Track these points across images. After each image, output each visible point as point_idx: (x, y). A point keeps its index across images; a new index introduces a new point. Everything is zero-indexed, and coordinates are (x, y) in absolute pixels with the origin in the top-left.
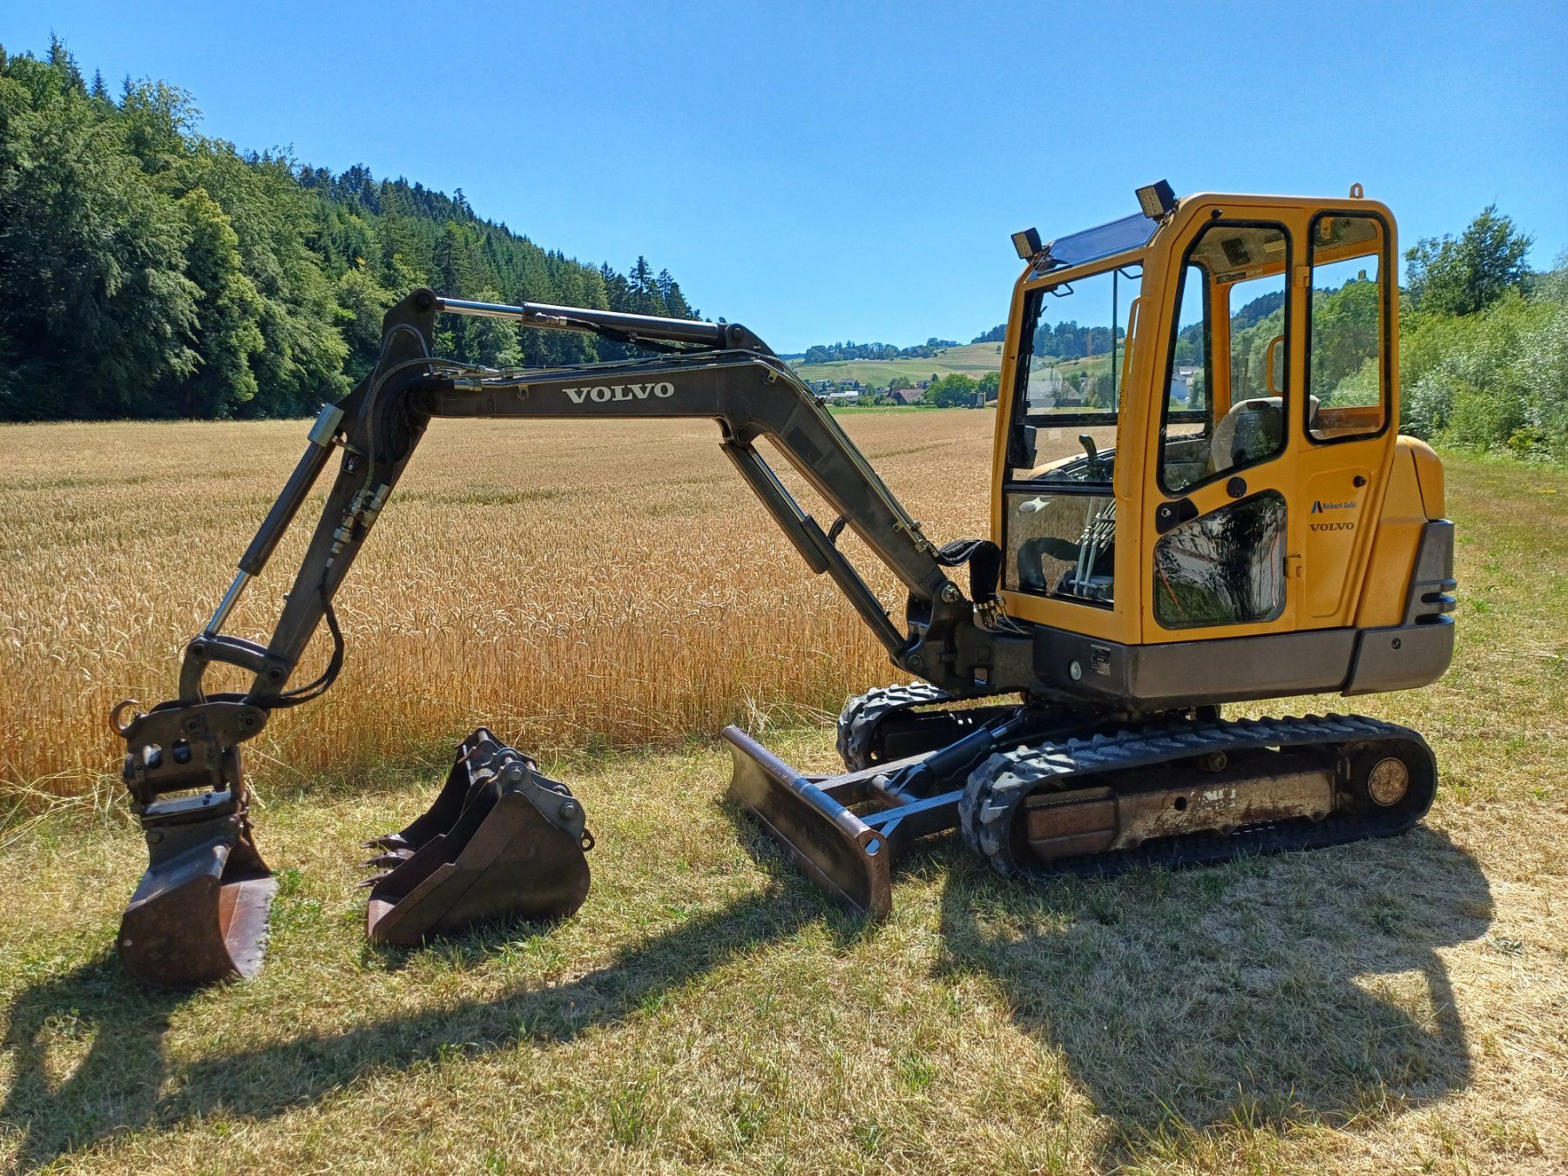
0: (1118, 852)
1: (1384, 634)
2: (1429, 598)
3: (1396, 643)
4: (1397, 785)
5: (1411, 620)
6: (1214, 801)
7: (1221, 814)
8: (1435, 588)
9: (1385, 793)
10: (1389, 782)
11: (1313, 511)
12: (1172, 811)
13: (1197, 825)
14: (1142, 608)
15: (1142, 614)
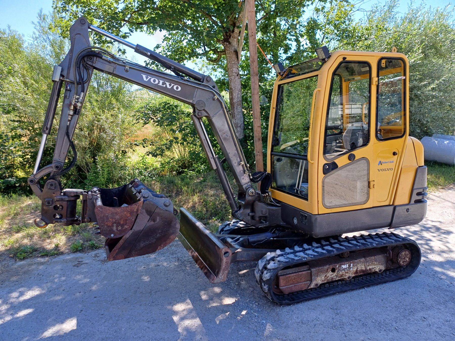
0: (311, 289)
1: (403, 207)
2: (418, 194)
3: (408, 210)
4: (407, 259)
5: (413, 202)
6: (345, 268)
7: (347, 273)
8: (421, 190)
9: (403, 262)
10: (405, 258)
11: (379, 165)
12: (331, 273)
13: (339, 277)
14: (318, 201)
15: (318, 203)
